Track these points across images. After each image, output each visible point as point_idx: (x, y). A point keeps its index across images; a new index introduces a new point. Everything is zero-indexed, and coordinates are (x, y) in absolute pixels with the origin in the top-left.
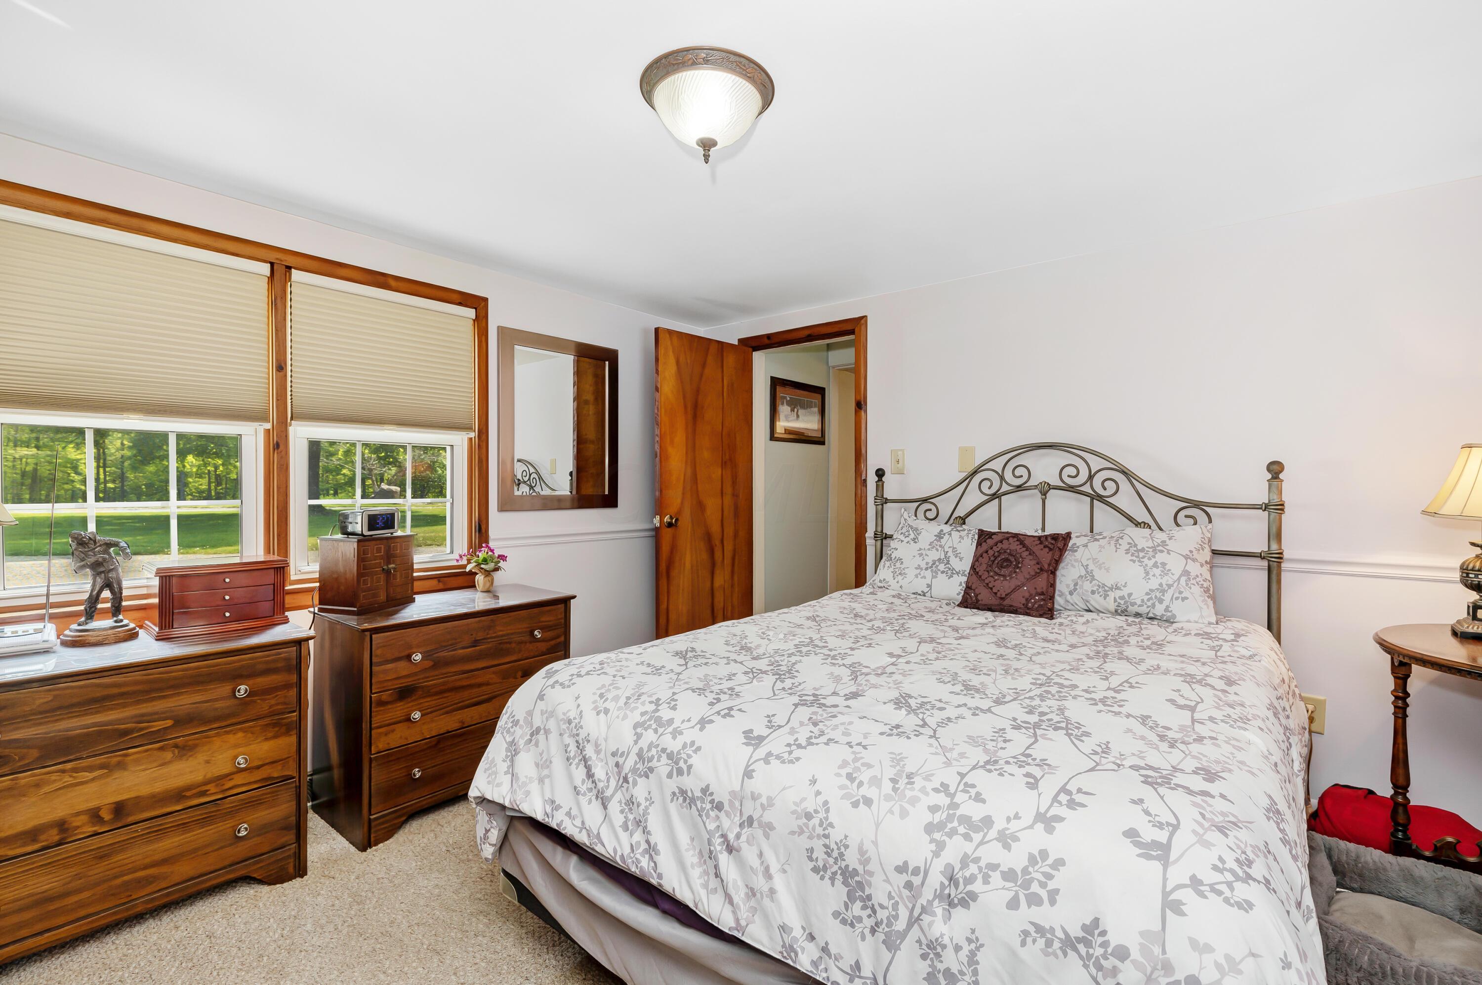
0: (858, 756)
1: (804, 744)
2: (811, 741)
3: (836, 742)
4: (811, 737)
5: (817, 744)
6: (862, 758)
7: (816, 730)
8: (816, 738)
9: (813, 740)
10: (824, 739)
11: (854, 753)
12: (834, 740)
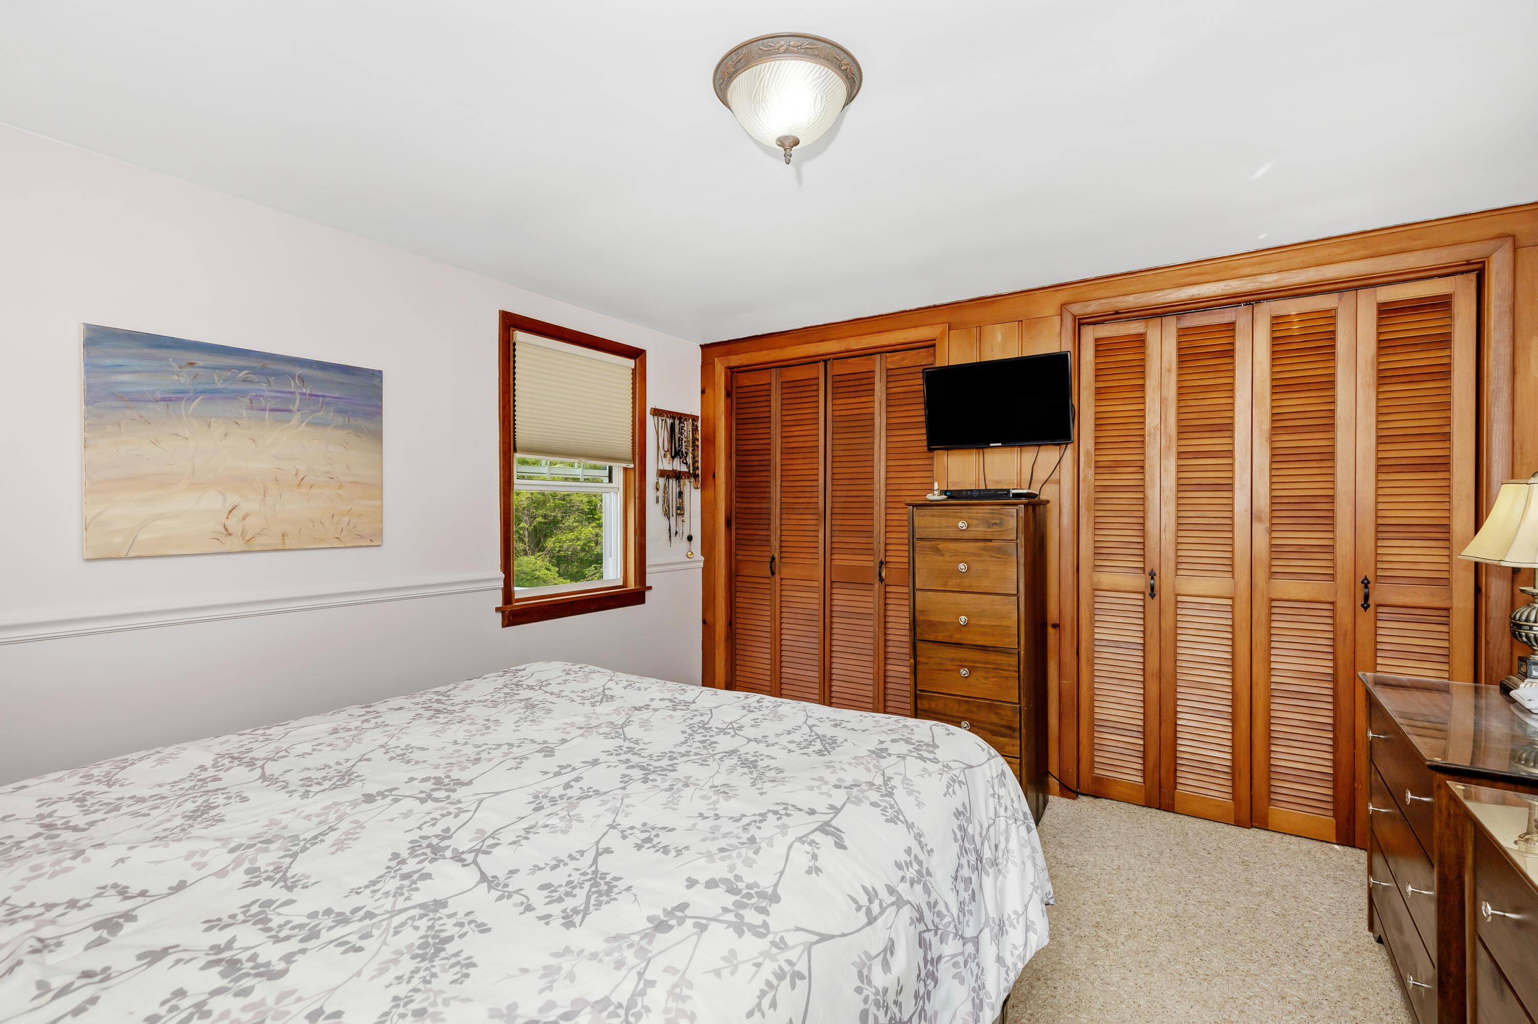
0: (712, 806)
1: (770, 815)
2: (761, 818)
3: (732, 818)
4: (761, 821)
5: (755, 815)
6: (708, 804)
7: (753, 830)
8: (755, 821)
9: (758, 818)
10: (745, 821)
11: (715, 809)
12: (734, 821)
